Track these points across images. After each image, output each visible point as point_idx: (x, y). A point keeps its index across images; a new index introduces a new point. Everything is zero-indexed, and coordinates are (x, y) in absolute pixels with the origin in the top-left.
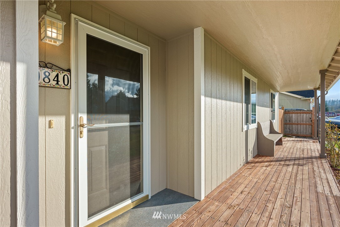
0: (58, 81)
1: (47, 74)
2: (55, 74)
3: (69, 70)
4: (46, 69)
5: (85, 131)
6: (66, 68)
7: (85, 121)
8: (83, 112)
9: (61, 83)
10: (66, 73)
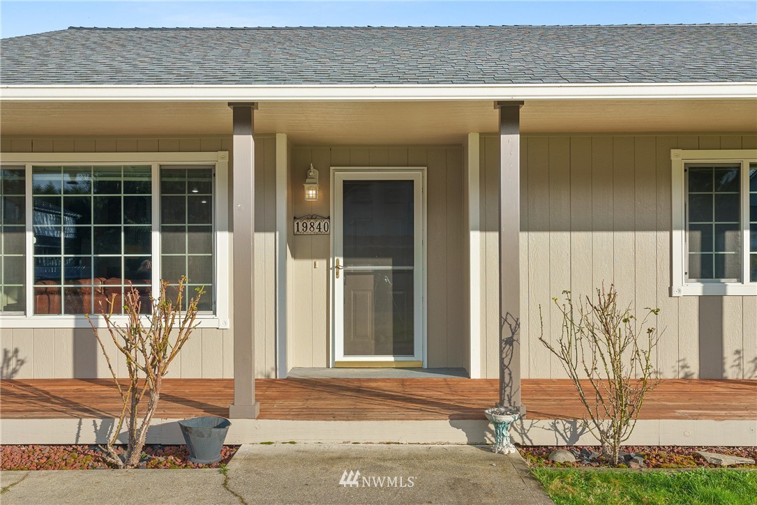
0: (320, 229)
1: (312, 224)
2: (318, 223)
3: (329, 218)
4: (312, 221)
5: (341, 272)
6: (326, 216)
7: (341, 263)
8: (340, 256)
9: (322, 230)
10: (326, 221)
